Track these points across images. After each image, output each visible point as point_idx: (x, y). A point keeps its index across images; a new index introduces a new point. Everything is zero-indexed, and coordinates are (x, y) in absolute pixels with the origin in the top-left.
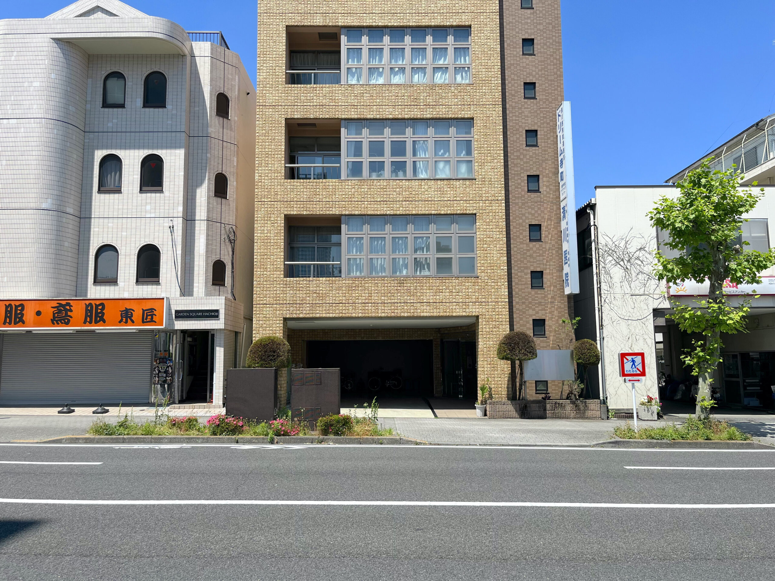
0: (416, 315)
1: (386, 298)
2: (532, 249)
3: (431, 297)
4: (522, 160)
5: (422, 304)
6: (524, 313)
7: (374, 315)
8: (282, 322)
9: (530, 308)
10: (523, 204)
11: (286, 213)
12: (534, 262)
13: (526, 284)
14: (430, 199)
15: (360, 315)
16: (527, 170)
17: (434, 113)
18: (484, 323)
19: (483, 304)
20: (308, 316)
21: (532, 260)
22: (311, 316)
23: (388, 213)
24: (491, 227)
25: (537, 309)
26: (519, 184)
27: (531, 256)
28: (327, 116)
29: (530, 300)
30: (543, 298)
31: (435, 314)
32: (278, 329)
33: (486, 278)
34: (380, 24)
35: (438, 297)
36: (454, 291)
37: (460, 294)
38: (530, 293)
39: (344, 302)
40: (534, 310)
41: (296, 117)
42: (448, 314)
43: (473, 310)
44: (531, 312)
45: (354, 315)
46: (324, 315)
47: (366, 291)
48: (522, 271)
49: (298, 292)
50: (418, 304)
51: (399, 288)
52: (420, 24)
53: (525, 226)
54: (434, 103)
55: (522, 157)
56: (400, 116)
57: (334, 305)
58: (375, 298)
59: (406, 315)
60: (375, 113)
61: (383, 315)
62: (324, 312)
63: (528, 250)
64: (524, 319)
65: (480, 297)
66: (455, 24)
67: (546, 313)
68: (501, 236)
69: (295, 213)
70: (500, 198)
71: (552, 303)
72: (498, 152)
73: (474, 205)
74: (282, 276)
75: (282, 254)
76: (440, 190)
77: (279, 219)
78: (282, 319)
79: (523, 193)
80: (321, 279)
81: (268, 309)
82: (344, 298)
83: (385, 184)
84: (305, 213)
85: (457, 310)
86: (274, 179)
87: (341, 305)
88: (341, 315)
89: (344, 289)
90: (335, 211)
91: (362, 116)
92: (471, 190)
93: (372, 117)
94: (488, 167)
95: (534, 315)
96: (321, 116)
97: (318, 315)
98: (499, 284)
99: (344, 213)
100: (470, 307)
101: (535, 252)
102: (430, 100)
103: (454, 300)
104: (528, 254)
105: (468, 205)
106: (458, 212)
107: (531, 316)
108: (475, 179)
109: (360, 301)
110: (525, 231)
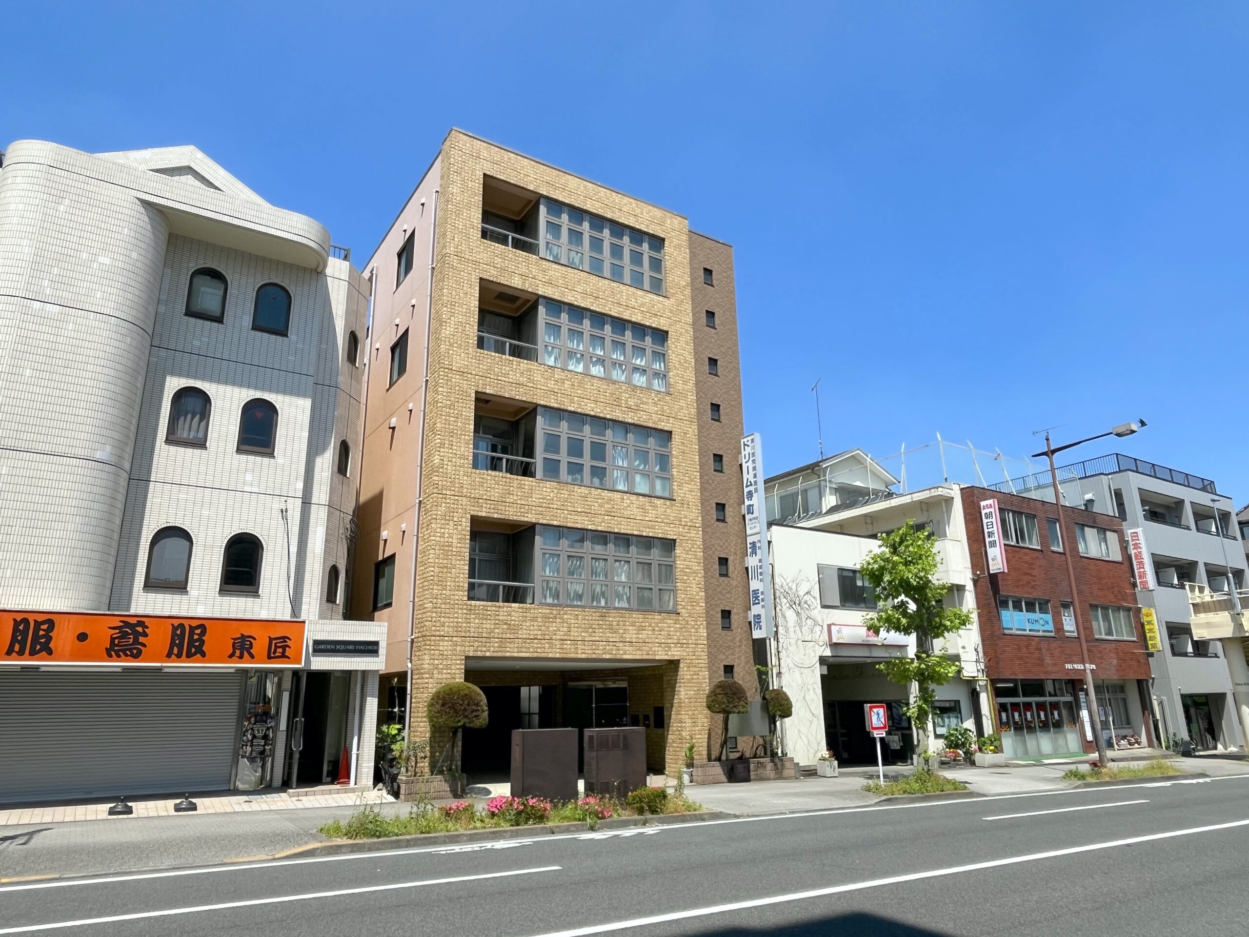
0: (618, 657)
1: (587, 634)
2: (721, 584)
3: (634, 636)
4: (710, 485)
5: (624, 644)
6: (716, 657)
7: (573, 656)
8: (463, 662)
9: (721, 652)
10: (713, 533)
11: (473, 513)
12: (723, 600)
13: (717, 624)
14: (632, 517)
15: (558, 656)
16: (715, 497)
17: (636, 418)
18: (685, 669)
19: (685, 646)
20: (495, 655)
21: (721, 597)
22: (500, 654)
23: (590, 527)
24: (690, 557)
25: (727, 653)
26: (709, 511)
27: (720, 592)
28: (524, 399)
29: (721, 642)
30: (732, 641)
31: (638, 657)
32: (458, 671)
33: (687, 615)
34: (582, 305)
35: (640, 636)
36: (657, 629)
37: (662, 633)
38: (720, 635)
39: (539, 637)
40: (724, 654)
41: (488, 391)
42: (651, 657)
43: (674, 653)
44: (722, 657)
45: (550, 655)
46: (516, 655)
47: (565, 625)
48: (713, 609)
49: (485, 622)
50: (621, 644)
51: (601, 622)
52: (621, 316)
53: (715, 559)
54: (636, 408)
55: (710, 482)
56: (601, 415)
57: (528, 641)
58: (574, 633)
59: (608, 656)
60: (576, 406)
61: (583, 656)
62: (516, 650)
63: (718, 586)
64: (716, 665)
65: (682, 637)
66: (654, 325)
67: (735, 658)
68: (699, 568)
69: (484, 514)
70: (697, 525)
71: (740, 646)
72: (695, 474)
73: (675, 529)
74: (466, 598)
75: (467, 567)
76: (642, 507)
77: (464, 520)
78: (464, 657)
79: (712, 522)
80: (513, 605)
81: (446, 643)
82: (540, 633)
83: (586, 492)
84: (496, 516)
85: (660, 653)
86: (460, 467)
87: (536, 641)
88: (535, 655)
89: (540, 620)
90: (531, 518)
91: (562, 407)
92: (672, 512)
93: (573, 409)
94: (686, 488)
95: (725, 660)
96: (517, 397)
97: (508, 654)
98: (698, 623)
99: (541, 521)
100: (673, 649)
101: (724, 589)
102: (631, 403)
103: (657, 640)
104: (718, 590)
105: (669, 529)
106: (660, 536)
107: (722, 661)
108: (675, 500)
109: (558, 637)
110: (715, 563)
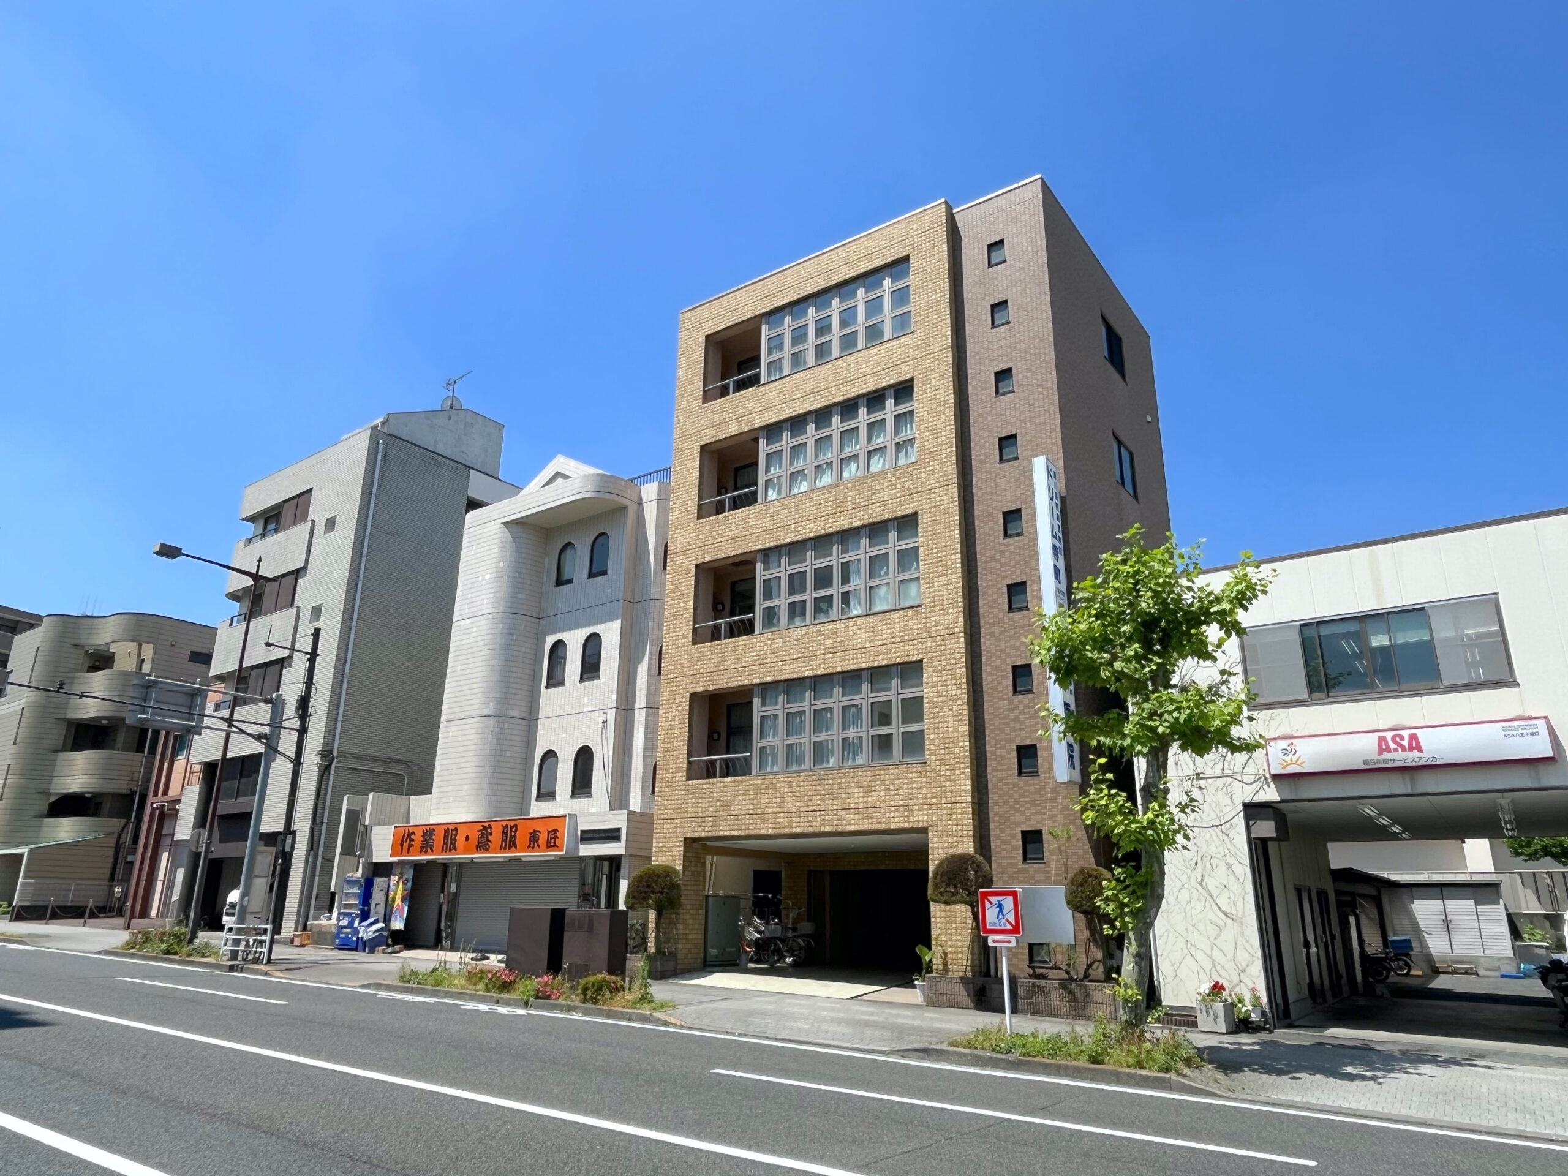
0: (840, 829)
2: (1017, 707)
3: (861, 800)
4: (997, 561)
6: (1007, 819)
8: (682, 844)
9: (1017, 810)
10: (1002, 633)
11: (691, 691)
12: (1020, 730)
13: (1010, 768)
16: (1006, 577)
17: (866, 517)
18: (935, 839)
19: (934, 807)
20: (710, 834)
21: (1017, 726)
22: (714, 834)
23: (807, 674)
24: (944, 678)
25: (1028, 812)
26: (995, 601)
27: (1016, 720)
29: (1016, 796)
30: (1037, 792)
31: (866, 827)
33: (938, 763)
35: (870, 799)
36: (892, 787)
37: (901, 792)
38: (1015, 785)
39: (751, 812)
40: (1023, 813)
41: (707, 560)
43: (919, 819)
44: (1018, 818)
45: (763, 832)
46: (728, 833)
47: (778, 795)
48: (1002, 747)
49: (700, 801)
51: (818, 788)
52: (849, 396)
53: (1005, 670)
54: (866, 503)
55: (998, 556)
56: (823, 532)
57: (740, 817)
58: (789, 805)
59: (827, 829)
60: (793, 534)
61: (799, 830)
62: (728, 828)
63: (1011, 711)
64: (1008, 831)
65: (929, 795)
67: (1044, 819)
68: (959, 691)
70: (957, 630)
71: (1053, 799)
73: (920, 646)
74: (684, 779)
75: (686, 747)
76: (873, 630)
77: (684, 700)
78: (682, 839)
79: (1001, 615)
80: (726, 779)
81: (668, 826)
84: (711, 688)
85: (897, 819)
86: (681, 647)
87: (747, 817)
90: (744, 681)
91: (779, 543)
92: (915, 623)
93: (789, 540)
94: (939, 581)
95: (1024, 823)
96: (733, 553)
97: (721, 834)
98: (957, 772)
99: (754, 681)
100: (915, 813)
101: (1022, 712)
102: (860, 500)
103: (892, 803)
104: (1012, 716)
105: (911, 648)
106: (898, 660)
107: (1018, 824)
108: (921, 606)
110: (1006, 677)
